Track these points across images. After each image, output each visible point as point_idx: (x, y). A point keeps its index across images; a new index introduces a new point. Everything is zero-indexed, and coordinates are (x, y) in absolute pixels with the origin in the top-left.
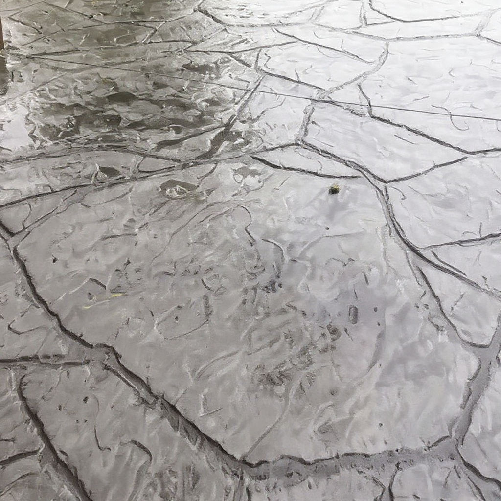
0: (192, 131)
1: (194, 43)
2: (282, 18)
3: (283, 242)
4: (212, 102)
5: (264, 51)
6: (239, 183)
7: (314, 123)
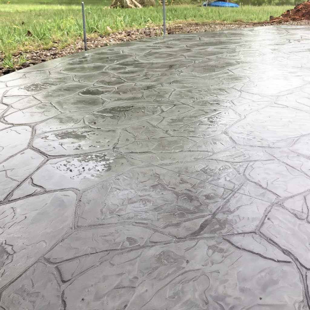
0: (190, 216)
1: (214, 153)
2: (271, 143)
3: (227, 304)
4: (208, 197)
5: (251, 163)
6: (209, 257)
7: (268, 219)
